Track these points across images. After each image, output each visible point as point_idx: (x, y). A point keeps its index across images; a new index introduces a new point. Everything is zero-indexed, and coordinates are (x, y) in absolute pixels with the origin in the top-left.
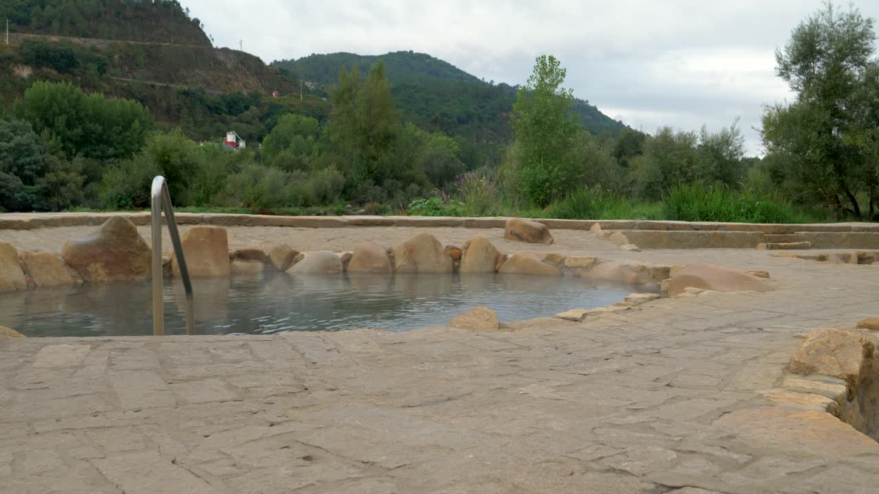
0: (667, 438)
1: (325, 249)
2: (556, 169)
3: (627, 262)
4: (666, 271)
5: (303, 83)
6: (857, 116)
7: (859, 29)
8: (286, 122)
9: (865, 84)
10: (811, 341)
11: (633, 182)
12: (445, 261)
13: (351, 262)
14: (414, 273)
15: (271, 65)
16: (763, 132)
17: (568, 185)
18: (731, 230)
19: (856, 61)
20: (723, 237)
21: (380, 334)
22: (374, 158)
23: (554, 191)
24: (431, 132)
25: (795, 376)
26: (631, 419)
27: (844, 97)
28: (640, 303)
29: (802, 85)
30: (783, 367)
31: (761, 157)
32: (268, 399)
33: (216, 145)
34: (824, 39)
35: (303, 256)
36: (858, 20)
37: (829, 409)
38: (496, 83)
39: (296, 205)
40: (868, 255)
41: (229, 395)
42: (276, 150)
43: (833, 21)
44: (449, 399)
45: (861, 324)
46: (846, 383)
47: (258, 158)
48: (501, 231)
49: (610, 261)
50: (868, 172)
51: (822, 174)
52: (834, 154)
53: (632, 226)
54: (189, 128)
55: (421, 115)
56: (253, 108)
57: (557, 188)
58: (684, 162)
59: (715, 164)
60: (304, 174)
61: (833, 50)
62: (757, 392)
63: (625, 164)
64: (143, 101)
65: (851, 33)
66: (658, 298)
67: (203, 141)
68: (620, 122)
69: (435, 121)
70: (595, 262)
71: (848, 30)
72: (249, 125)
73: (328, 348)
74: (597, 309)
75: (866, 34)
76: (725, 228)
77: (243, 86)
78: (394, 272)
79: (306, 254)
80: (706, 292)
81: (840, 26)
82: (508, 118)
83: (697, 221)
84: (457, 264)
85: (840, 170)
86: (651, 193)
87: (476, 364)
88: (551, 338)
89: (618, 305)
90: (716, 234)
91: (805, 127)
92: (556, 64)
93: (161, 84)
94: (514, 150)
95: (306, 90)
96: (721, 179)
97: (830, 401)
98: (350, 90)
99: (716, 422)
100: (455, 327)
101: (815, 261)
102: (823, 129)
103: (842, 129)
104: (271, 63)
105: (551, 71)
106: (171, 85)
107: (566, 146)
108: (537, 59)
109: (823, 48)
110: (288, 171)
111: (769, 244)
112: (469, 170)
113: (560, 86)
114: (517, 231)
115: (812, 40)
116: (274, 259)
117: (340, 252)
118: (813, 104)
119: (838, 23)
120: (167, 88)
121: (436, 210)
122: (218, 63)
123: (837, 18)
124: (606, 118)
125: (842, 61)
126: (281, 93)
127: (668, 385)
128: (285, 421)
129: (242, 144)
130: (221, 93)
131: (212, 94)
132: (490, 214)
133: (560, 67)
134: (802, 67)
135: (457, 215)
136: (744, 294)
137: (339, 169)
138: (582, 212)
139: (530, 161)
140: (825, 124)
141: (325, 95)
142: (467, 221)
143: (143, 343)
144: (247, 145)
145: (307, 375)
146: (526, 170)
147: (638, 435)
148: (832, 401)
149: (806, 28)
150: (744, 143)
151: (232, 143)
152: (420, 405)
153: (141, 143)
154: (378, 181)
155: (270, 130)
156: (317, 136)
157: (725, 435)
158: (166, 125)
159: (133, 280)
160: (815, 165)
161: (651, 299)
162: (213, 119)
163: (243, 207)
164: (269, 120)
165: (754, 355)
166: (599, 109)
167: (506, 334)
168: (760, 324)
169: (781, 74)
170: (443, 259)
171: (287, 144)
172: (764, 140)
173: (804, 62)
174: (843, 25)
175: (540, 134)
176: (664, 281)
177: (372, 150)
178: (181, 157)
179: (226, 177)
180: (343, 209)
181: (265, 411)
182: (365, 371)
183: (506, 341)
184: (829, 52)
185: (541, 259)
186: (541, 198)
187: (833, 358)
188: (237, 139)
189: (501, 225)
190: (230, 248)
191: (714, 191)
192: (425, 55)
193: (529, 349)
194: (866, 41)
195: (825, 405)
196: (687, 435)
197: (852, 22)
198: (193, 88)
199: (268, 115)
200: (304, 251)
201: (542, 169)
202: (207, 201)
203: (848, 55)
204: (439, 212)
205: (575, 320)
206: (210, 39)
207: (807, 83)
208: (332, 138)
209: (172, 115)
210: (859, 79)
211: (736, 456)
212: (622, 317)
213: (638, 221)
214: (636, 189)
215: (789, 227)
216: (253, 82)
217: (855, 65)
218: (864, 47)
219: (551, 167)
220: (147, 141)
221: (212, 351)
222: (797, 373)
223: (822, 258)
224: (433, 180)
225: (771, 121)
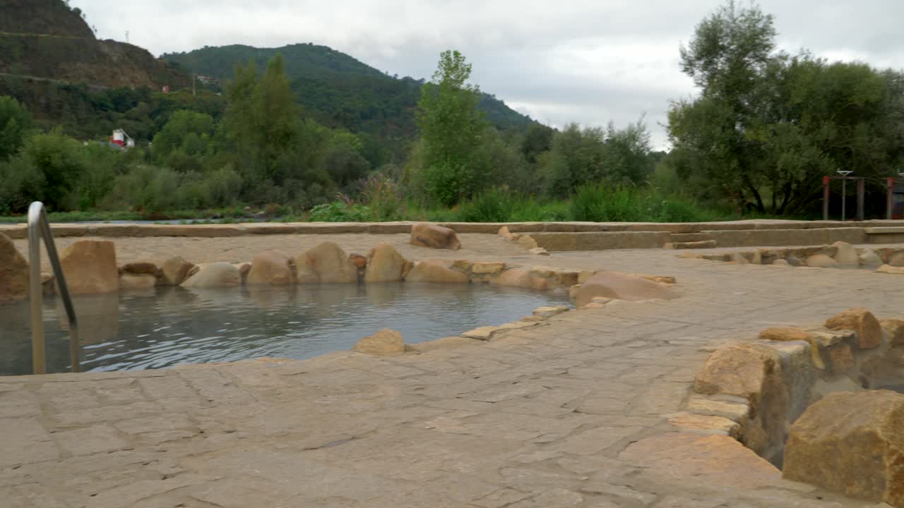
0: (574, 477)
1: (222, 261)
2: (463, 167)
3: (535, 268)
4: (574, 277)
5: (196, 77)
6: (759, 111)
7: (760, 25)
8: (178, 119)
9: (766, 80)
10: (715, 359)
11: (542, 180)
12: (349, 270)
13: (250, 274)
14: (316, 284)
15: (161, 58)
16: (669, 128)
17: (477, 184)
18: (638, 230)
19: (757, 56)
20: (630, 238)
21: (280, 363)
22: (273, 157)
23: (462, 190)
24: (334, 128)
25: (700, 396)
26: (539, 455)
27: (746, 93)
28: (549, 317)
29: (706, 80)
30: (689, 385)
31: (668, 152)
32: (161, 446)
33: (102, 144)
34: (727, 35)
35: (198, 269)
36: (759, 16)
37: (732, 433)
38: (400, 77)
39: (190, 208)
40: (770, 253)
41: (118, 443)
42: (168, 149)
43: (735, 17)
44: (353, 438)
45: (763, 334)
46: (748, 402)
47: (148, 158)
48: (407, 237)
49: (519, 267)
50: (771, 167)
51: (726, 169)
52: (737, 149)
53: (540, 228)
54: (71, 125)
55: (322, 110)
56: (141, 104)
57: (464, 187)
58: (591, 158)
59: (622, 160)
60: (199, 175)
61: (735, 46)
62: (663, 416)
63: (532, 160)
64: (20, 98)
65: (752, 29)
66: (566, 310)
67: (87, 140)
68: (528, 116)
69: (337, 117)
70: (504, 268)
71: (749, 27)
72: (137, 122)
73: (225, 382)
74: (506, 326)
75: (766, 30)
76: (632, 228)
77: (130, 81)
78: (296, 283)
79: (202, 266)
80: (614, 302)
81: (741, 21)
82: (412, 114)
83: (605, 221)
84: (361, 273)
85: (743, 165)
86: (559, 191)
87: (381, 394)
88: (458, 361)
89: (526, 320)
90: (623, 235)
91: (710, 122)
92: (461, 59)
93: (38, 79)
94: (420, 148)
95: (199, 84)
96: (628, 175)
97: (732, 423)
98: (246, 85)
99: (622, 454)
100: (358, 351)
101: (722, 262)
102: (727, 125)
103: (746, 124)
104: (161, 56)
105: (456, 66)
106: (50, 80)
107: (474, 144)
108: (442, 54)
109: (726, 44)
110: (181, 172)
111: (677, 243)
112: (373, 168)
113: (466, 82)
114: (424, 236)
115: (715, 35)
116: (167, 273)
117: (238, 263)
118: (716, 100)
119: (740, 19)
120: (47, 83)
121: (339, 215)
122: (103, 56)
123: (739, 14)
124: (513, 113)
125: (744, 57)
126: (172, 88)
127: (576, 411)
128: (180, 473)
129: (130, 143)
130: (106, 88)
131: (96, 89)
132: (395, 218)
133: (466, 62)
134: (706, 62)
135: (361, 220)
136: (651, 303)
137: (237, 168)
138: (491, 213)
139: (436, 159)
140: (728, 119)
141: (220, 90)
142: (372, 227)
143: (22, 385)
144: (136, 143)
145: (203, 415)
146: (433, 169)
147: (544, 475)
148: (735, 423)
149: (709, 23)
150: (651, 139)
151: (119, 142)
152: (322, 447)
153: (18, 143)
154: (278, 181)
155: (160, 128)
156: (212, 133)
157: (631, 470)
158: (46, 122)
159: (12, 300)
160: (719, 160)
161: (559, 312)
162: (97, 116)
163: (133, 211)
164: (159, 117)
165: (660, 373)
166: (506, 103)
167: (411, 358)
168: (666, 337)
169: (686, 70)
170: (347, 268)
171: (179, 142)
172: (669, 136)
173: (707, 58)
174: (745, 21)
175: (446, 131)
176: (573, 286)
177: (271, 148)
178: (63, 158)
179: (113, 179)
180: (241, 211)
181: (157, 461)
182: (264, 408)
183: (411, 366)
184: (732, 47)
185: (449, 266)
186: (449, 197)
187: (735, 376)
188: (125, 138)
189: (406, 230)
190: (118, 261)
191: (621, 190)
192: (325, 47)
193: (435, 374)
194: (766, 38)
195: (728, 429)
196: (593, 473)
197: (753, 18)
198: (75, 83)
199: (158, 112)
200: (198, 263)
201: (449, 168)
202: (93, 205)
203: (750, 51)
204: (342, 217)
205: (483, 339)
206: (93, 29)
207: (710, 79)
208: (228, 136)
209: (52, 112)
210: (761, 75)
211: (640, 497)
212: (530, 334)
213: (546, 223)
214: (545, 187)
215: (695, 226)
216: (141, 77)
217: (757, 61)
218: (765, 43)
219: (458, 166)
220: (25, 141)
221: (100, 392)
222: (701, 393)
223: (727, 258)
224: (336, 180)
225: (677, 117)
